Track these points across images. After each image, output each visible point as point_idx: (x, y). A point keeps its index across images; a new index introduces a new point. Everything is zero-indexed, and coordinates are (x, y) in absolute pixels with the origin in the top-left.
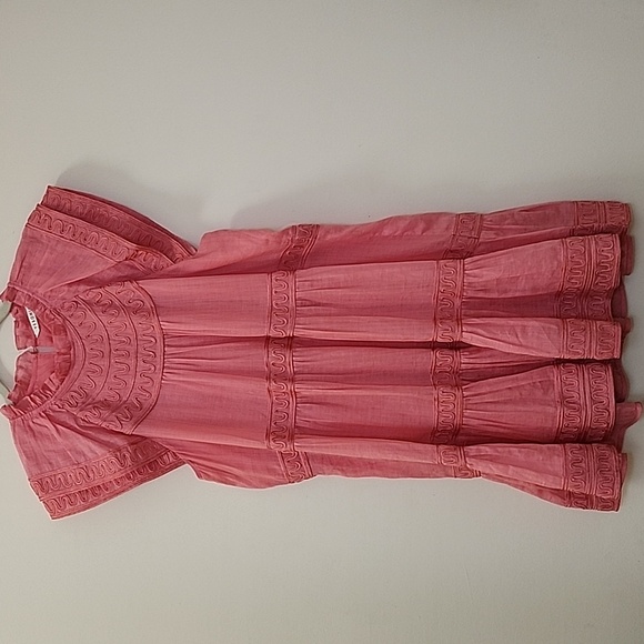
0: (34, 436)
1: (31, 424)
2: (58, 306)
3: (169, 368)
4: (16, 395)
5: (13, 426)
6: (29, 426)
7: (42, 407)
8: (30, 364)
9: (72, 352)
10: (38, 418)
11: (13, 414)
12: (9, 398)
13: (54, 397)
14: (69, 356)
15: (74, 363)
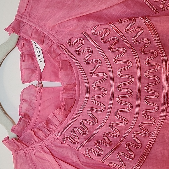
1: (34, 157)
2: (65, 41)
4: (19, 129)
6: (31, 159)
7: (45, 141)
8: (34, 98)
9: (77, 88)
10: (40, 152)
11: (16, 147)
12: (12, 131)
13: (57, 132)
14: (73, 92)
15: (78, 100)
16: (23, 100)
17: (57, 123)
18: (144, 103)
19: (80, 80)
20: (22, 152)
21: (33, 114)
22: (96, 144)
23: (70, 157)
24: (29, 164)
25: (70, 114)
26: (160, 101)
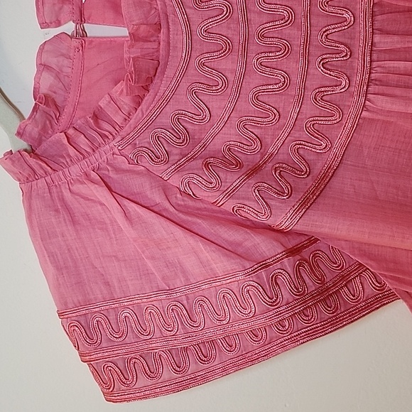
0: (74, 222)
1: (67, 194)
3: (380, 82)
4: (34, 130)
5: (28, 197)
6: (62, 200)
7: (93, 159)
8: (66, 62)
9: (162, 36)
10: (82, 183)
11: (27, 171)
12: (20, 134)
13: (118, 139)
14: (155, 45)
15: (166, 64)
16: (43, 67)
17: (118, 119)
18: (317, 71)
19: (171, 17)
20: (41, 183)
21: (65, 100)
22: (207, 165)
23: (148, 193)
24: (57, 211)
25: (148, 98)
26: (353, 68)
